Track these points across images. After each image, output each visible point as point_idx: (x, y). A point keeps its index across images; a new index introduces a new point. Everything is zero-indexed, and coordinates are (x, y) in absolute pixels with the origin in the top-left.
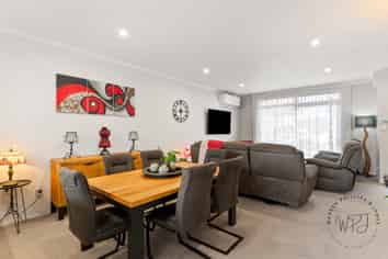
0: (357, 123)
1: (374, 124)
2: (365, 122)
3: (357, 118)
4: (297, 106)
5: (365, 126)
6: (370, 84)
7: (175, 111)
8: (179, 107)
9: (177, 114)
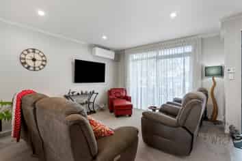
0: (206, 73)
1: (221, 74)
2: (213, 71)
3: (206, 68)
4: (158, 58)
5: (213, 76)
6: (219, 37)
7: (25, 59)
8: (32, 55)
9: (27, 61)
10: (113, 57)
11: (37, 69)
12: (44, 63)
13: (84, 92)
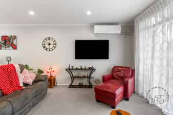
7: (45, 44)
8: (48, 42)
9: (46, 46)
10: (119, 32)
11: (51, 50)
12: (55, 46)
13: (83, 68)
